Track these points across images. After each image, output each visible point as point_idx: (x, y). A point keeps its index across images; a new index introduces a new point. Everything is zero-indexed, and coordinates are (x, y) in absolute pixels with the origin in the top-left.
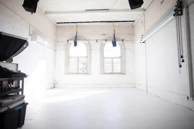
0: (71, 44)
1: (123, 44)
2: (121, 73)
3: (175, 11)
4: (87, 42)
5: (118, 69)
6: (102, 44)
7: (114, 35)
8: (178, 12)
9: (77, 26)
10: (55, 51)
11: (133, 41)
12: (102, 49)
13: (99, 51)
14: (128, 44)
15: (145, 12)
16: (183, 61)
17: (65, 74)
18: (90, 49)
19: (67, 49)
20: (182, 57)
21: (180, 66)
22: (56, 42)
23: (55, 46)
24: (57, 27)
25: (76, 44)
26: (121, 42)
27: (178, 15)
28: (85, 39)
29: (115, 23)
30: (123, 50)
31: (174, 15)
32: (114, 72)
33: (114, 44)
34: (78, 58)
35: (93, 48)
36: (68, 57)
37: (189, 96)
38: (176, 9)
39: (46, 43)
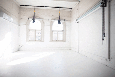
0: (30, 21)
1: (65, 22)
2: (63, 41)
3: (102, 3)
4: (42, 20)
5: (61, 38)
6: (51, 22)
7: (59, 16)
8: (103, 5)
9: (35, 9)
10: (19, 25)
11: (70, 21)
12: (51, 25)
13: (49, 26)
14: (67, 23)
15: (79, 3)
16: (105, 36)
17: (26, 41)
18: (43, 25)
19: (28, 24)
20: (104, 34)
21: (103, 40)
22: (20, 19)
23: (19, 22)
24: (20, 8)
25: (34, 21)
26: (63, 21)
27: (104, 6)
28: (40, 18)
29: (60, 8)
30: (65, 26)
31: (101, 7)
32: (59, 40)
33: (59, 22)
34: (35, 30)
35: (45, 24)
36: (28, 30)
37: (107, 58)
38: (103, 2)
39: (12, 19)
